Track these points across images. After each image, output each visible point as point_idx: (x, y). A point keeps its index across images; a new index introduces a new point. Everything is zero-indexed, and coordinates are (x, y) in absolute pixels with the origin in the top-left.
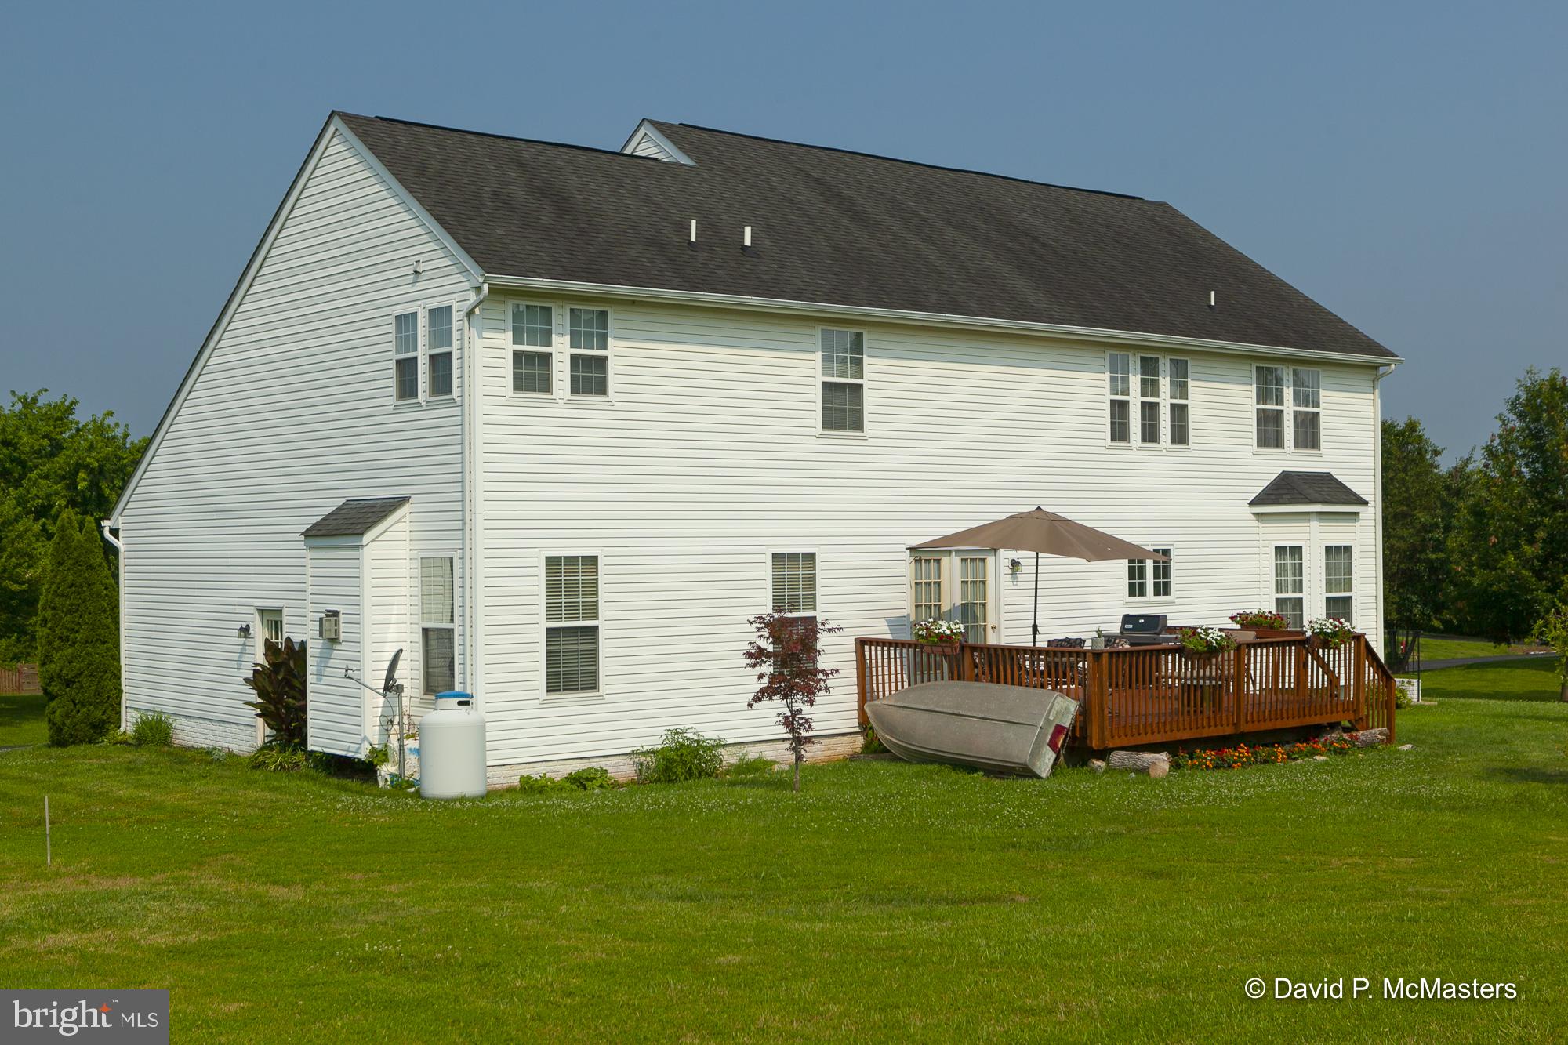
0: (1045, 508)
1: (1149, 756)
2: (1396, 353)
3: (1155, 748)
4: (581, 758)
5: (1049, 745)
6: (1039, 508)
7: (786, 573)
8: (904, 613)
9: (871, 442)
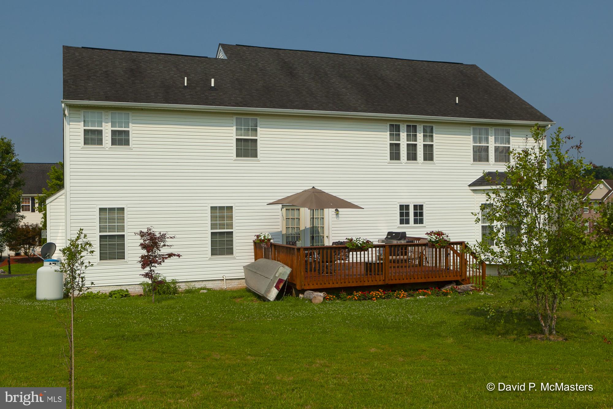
0: (316, 188)
1: (316, 294)
2: (553, 120)
3: (320, 290)
4: (117, 285)
5: (275, 287)
6: (313, 187)
7: (218, 214)
8: (279, 230)
9: (261, 162)
